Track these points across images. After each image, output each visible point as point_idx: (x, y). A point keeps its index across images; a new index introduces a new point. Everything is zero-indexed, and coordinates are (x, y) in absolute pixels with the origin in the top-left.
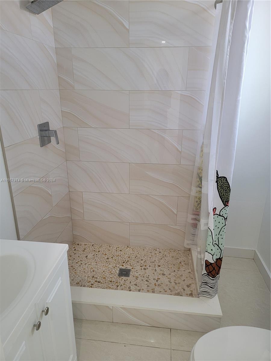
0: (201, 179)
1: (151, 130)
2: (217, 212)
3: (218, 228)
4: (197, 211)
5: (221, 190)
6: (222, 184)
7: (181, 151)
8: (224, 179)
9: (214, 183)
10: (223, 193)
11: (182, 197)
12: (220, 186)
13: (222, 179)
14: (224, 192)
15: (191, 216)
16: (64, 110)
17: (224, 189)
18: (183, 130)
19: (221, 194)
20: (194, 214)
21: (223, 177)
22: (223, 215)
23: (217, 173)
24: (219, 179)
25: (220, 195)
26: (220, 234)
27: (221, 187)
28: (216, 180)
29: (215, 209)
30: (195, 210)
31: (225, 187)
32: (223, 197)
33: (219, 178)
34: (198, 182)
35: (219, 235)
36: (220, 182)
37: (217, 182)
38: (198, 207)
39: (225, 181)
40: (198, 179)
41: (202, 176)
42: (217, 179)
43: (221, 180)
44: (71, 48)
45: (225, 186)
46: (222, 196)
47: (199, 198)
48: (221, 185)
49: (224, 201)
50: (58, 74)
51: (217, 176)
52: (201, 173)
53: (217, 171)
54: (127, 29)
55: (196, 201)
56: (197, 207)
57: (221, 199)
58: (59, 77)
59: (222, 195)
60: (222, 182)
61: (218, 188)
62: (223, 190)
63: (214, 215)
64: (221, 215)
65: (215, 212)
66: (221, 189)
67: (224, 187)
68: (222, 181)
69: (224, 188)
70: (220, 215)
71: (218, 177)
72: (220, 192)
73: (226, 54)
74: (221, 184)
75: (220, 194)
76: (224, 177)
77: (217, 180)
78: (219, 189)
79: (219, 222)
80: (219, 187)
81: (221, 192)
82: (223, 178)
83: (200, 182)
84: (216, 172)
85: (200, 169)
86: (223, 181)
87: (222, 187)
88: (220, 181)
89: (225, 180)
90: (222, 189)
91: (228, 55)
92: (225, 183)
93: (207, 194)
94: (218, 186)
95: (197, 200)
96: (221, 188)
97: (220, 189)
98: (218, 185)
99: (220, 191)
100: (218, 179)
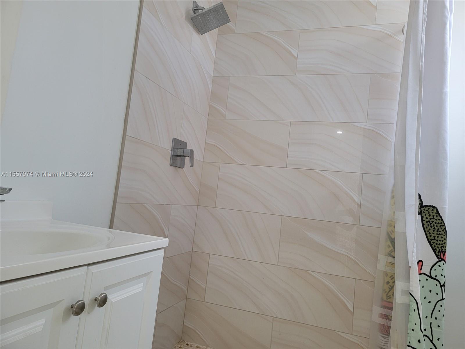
0: (393, 242)
1: (316, 172)
2: (426, 269)
3: (429, 302)
4: (389, 300)
5: (430, 229)
6: (430, 219)
7: (360, 204)
8: (433, 210)
9: (415, 215)
10: (433, 235)
11: (361, 281)
12: (427, 222)
13: (429, 209)
14: (435, 232)
15: (378, 310)
16: (208, 142)
17: (435, 228)
18: (363, 173)
19: (431, 236)
20: (384, 307)
21: (430, 206)
22: (436, 276)
23: (420, 198)
24: (424, 210)
25: (429, 237)
26: (434, 317)
27: (429, 223)
28: (417, 210)
29: (421, 263)
30: (385, 298)
31: (436, 225)
32: (434, 243)
33: (424, 208)
34: (389, 246)
35: (431, 317)
36: (425, 215)
37: (420, 213)
38: (390, 294)
39: (436, 213)
40: (389, 243)
41: (394, 238)
42: (420, 209)
43: (427, 211)
44: (230, 76)
45: (436, 223)
46: (431, 240)
47: (392, 276)
48: (428, 220)
49: (436, 249)
50: (210, 102)
51: (420, 204)
52: (393, 232)
53: (419, 195)
54: (294, 57)
55: (386, 281)
56: (388, 293)
57: (431, 245)
58: (210, 105)
59: (432, 238)
60: (430, 215)
61: (423, 225)
62: (432, 229)
63: (420, 274)
64: (433, 276)
65: (421, 269)
66: (429, 227)
67: (433, 223)
68: (429, 213)
69: (434, 225)
70: (430, 277)
71: (421, 206)
72: (428, 233)
73: (421, 33)
74: (429, 217)
75: (428, 235)
76: (434, 207)
77: (421, 211)
78: (425, 227)
79: (430, 291)
80: (424, 222)
81: (430, 233)
82: (431, 208)
83: (392, 248)
84: (418, 197)
85: (391, 225)
86: (432, 213)
87: (431, 224)
88: (426, 213)
89: (435, 211)
90: (431, 227)
91: (424, 35)
92: (435, 217)
93: (405, 234)
94: (422, 221)
95: (388, 279)
96: (428, 225)
97: (427, 228)
98: (424, 219)
99: (428, 231)
100: (422, 209)
